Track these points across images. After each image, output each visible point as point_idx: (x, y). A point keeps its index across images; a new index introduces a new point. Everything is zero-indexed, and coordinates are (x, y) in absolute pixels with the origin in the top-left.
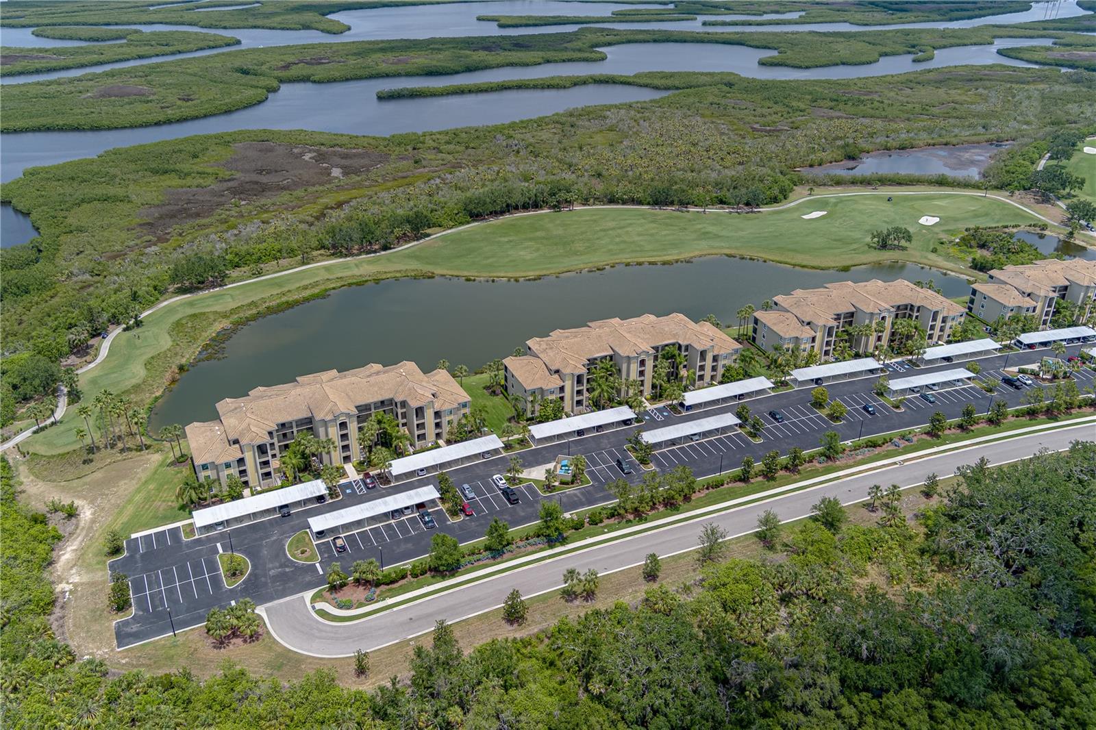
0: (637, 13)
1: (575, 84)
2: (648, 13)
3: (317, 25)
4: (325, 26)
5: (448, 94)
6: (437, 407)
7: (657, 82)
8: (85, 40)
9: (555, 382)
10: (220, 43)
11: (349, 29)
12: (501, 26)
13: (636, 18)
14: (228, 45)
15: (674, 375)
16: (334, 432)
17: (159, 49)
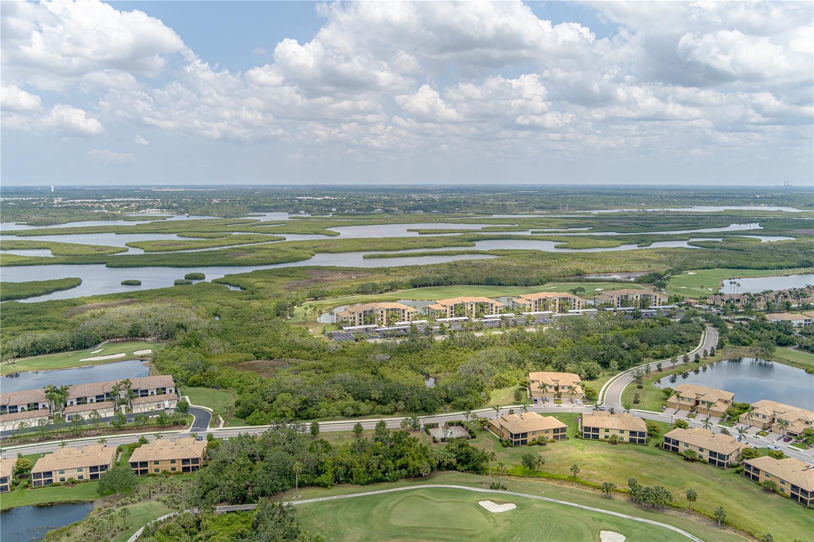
0: (496, 228)
1: (458, 254)
2: (502, 228)
3: (322, 233)
4: (327, 233)
5: (396, 257)
6: (408, 311)
7: (499, 253)
8: (206, 238)
9: (444, 308)
10: (276, 239)
11: (339, 234)
12: (420, 233)
13: (495, 230)
14: (280, 240)
15: (482, 311)
16: (379, 313)
17: (247, 241)
